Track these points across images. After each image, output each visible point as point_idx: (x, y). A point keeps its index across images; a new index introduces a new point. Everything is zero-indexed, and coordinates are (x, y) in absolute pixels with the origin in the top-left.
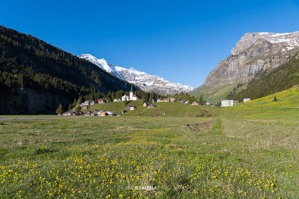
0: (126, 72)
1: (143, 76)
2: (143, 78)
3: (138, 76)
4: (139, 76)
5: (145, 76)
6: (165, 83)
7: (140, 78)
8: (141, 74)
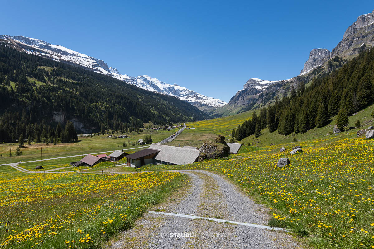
0: (173, 88)
1: (185, 91)
2: (185, 93)
3: (181, 91)
4: (183, 91)
5: (187, 91)
6: (204, 99)
7: (183, 93)
8: (184, 90)
